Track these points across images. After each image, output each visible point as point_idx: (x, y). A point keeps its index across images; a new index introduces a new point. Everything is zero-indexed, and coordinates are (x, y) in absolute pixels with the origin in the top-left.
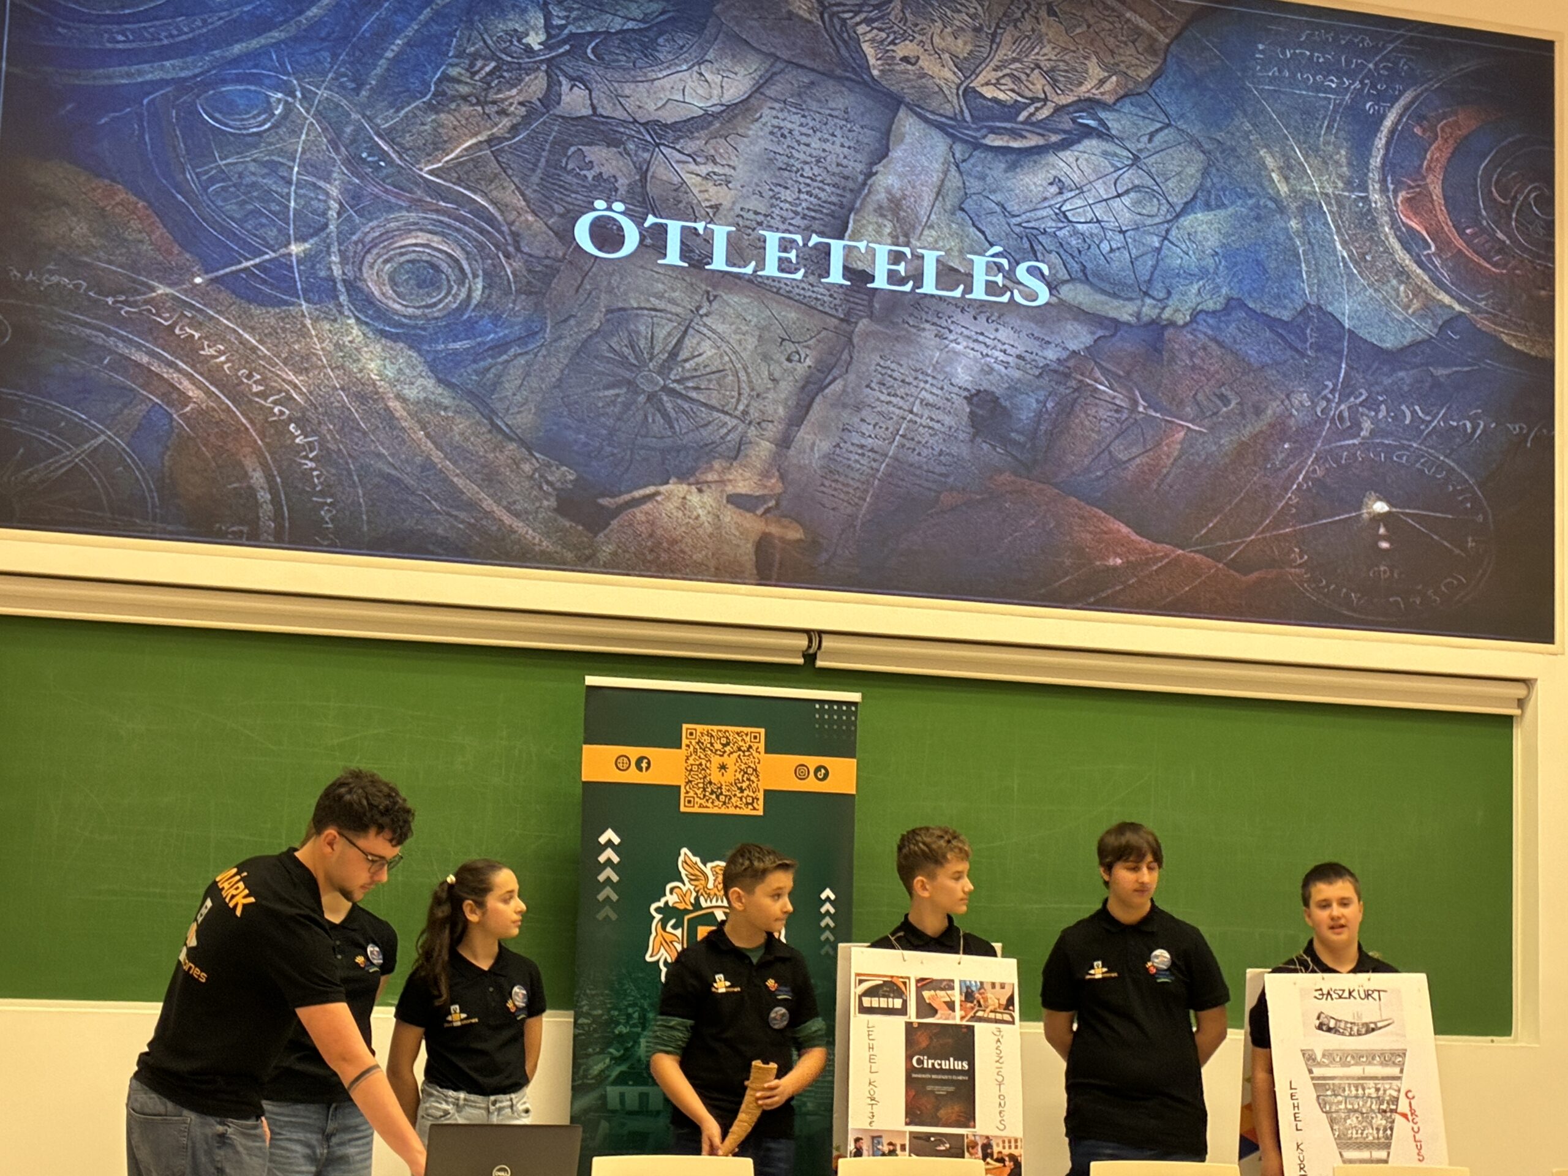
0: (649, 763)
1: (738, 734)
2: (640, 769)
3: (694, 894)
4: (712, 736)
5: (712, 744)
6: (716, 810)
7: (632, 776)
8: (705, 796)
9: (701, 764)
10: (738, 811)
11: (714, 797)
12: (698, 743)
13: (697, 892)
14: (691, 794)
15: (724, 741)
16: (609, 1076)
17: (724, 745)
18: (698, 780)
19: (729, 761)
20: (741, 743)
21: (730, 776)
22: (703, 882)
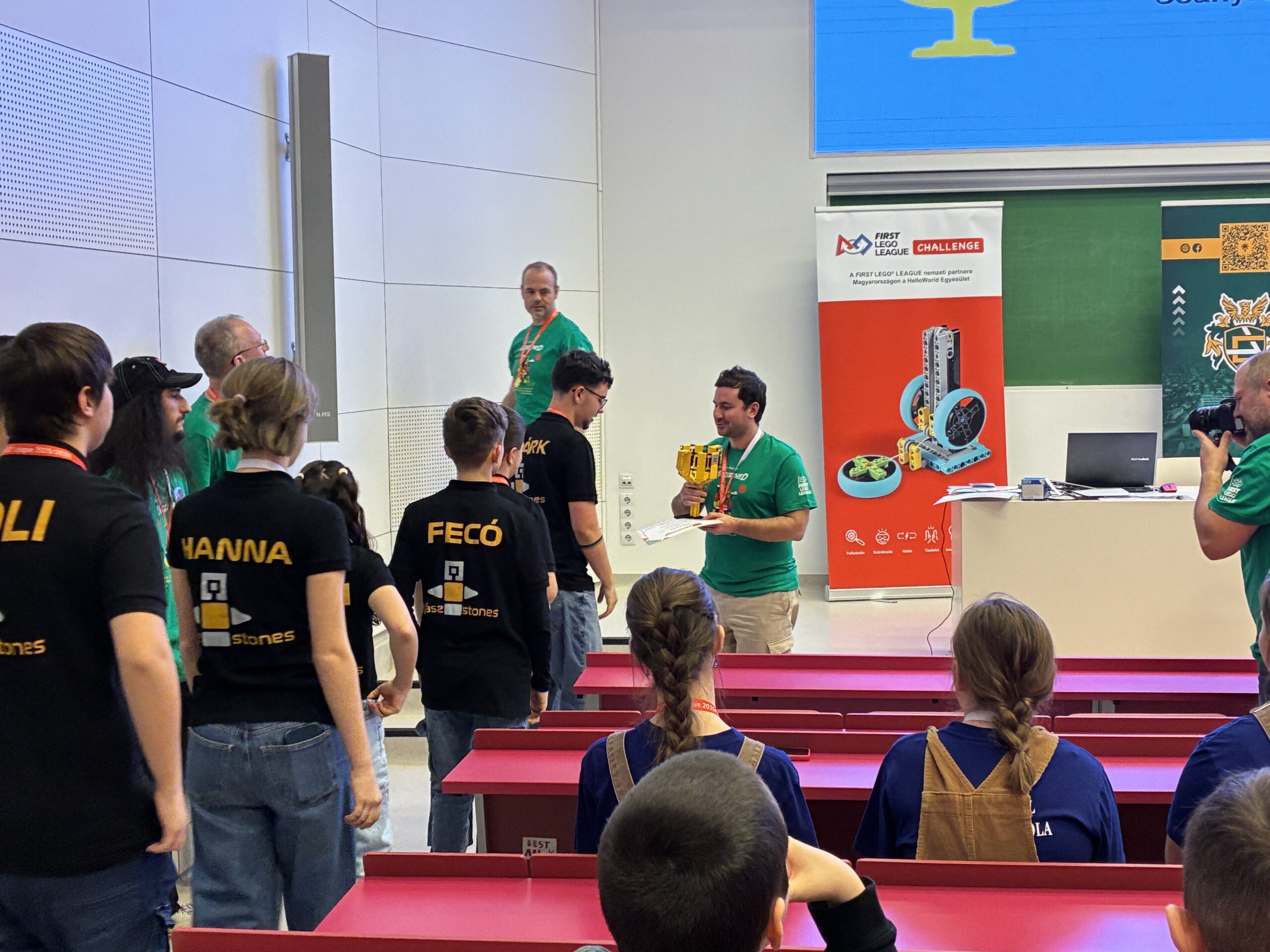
0: (1201, 247)
2: (1195, 251)
3: (1230, 318)
4: (1238, 229)
5: (1238, 234)
6: (1241, 271)
7: (1191, 255)
11: (1240, 263)
12: (1230, 234)
13: (1232, 317)
14: (1227, 263)
15: (1245, 231)
17: (1246, 234)
18: (1230, 254)
19: (1249, 242)
21: (1249, 251)
22: (1235, 312)
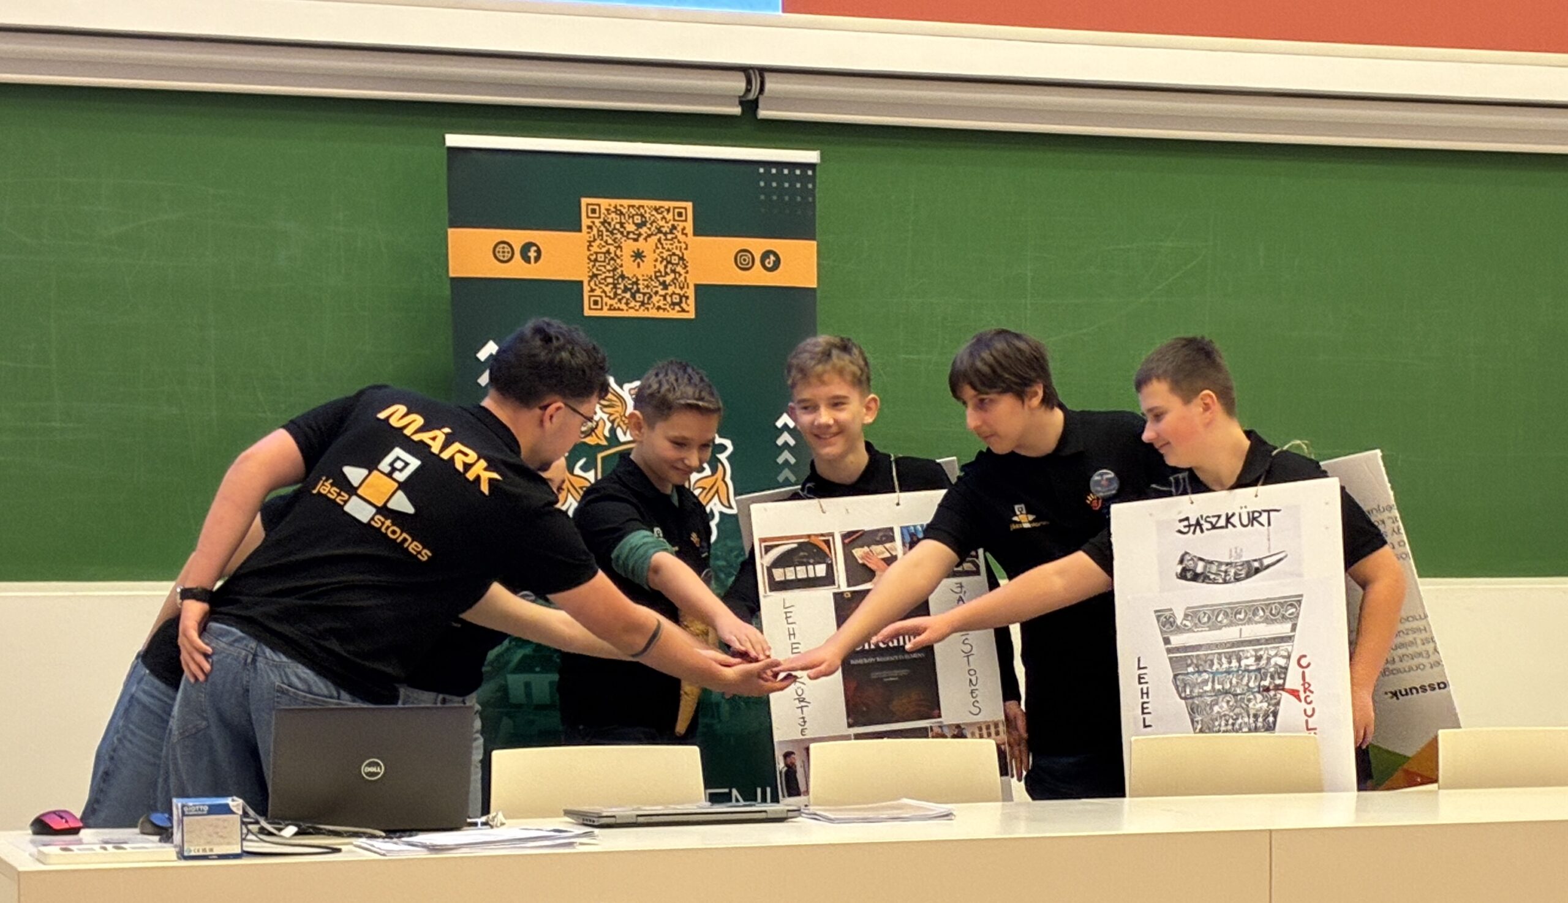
0: (539, 251)
1: (656, 210)
2: (527, 259)
3: (609, 425)
4: (622, 213)
5: (622, 224)
6: (632, 313)
7: (517, 269)
8: (616, 294)
9: (608, 252)
10: (661, 314)
11: (628, 295)
12: (603, 223)
13: (613, 422)
14: (598, 292)
15: (638, 220)
16: (508, 662)
17: (639, 226)
18: (605, 272)
19: (647, 246)
20: (662, 223)
21: (648, 268)
22: (619, 409)
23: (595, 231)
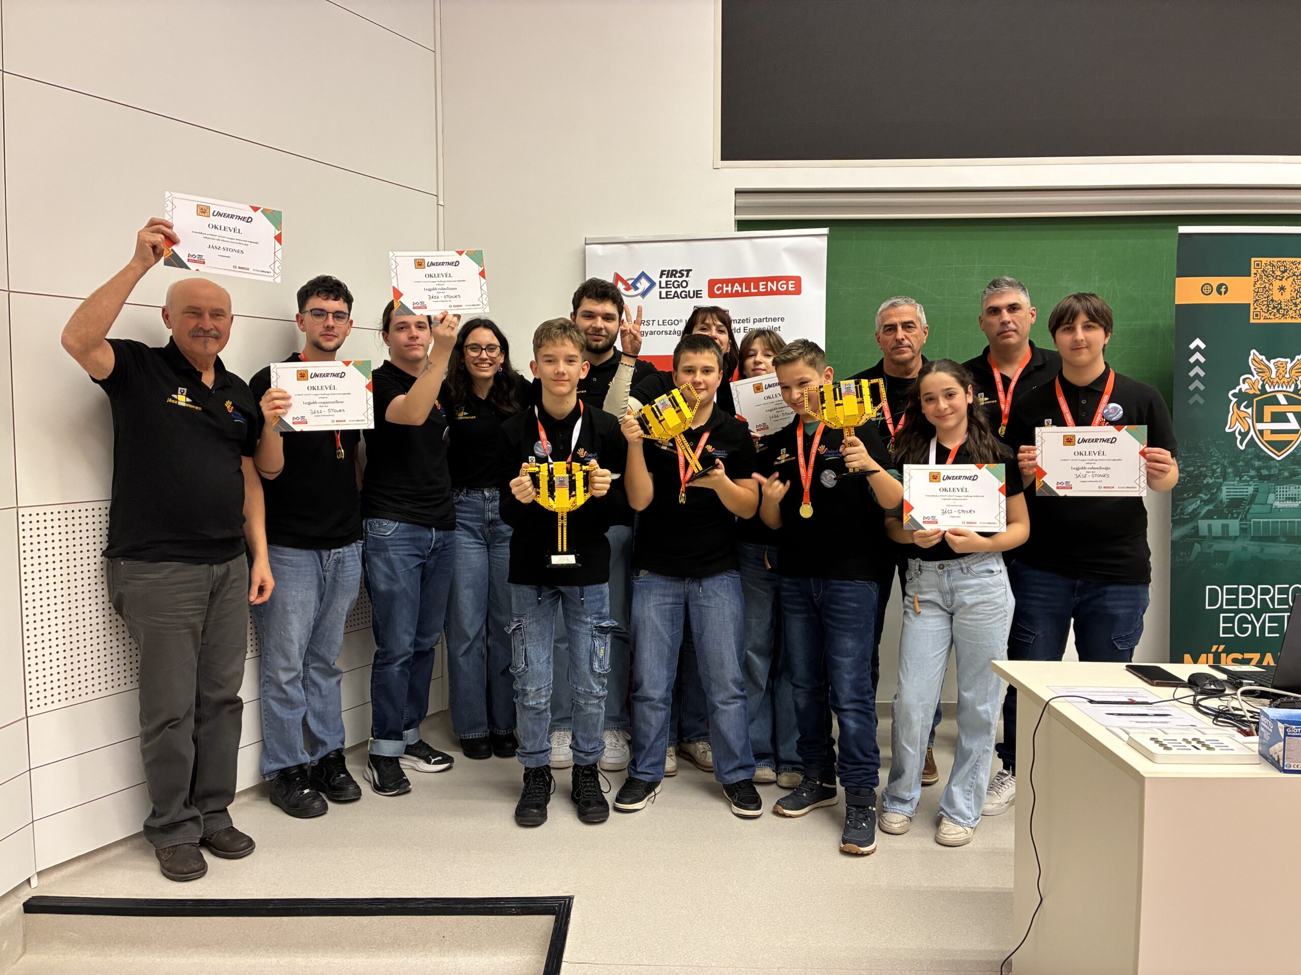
0: (1226, 288)
1: (1292, 263)
2: (1220, 293)
3: (1261, 383)
4: (1273, 265)
5: (1273, 272)
6: (1277, 321)
7: (1215, 299)
8: (1268, 310)
9: (1265, 287)
10: (1294, 321)
11: (1275, 311)
12: (1263, 271)
13: (1263, 381)
14: (1258, 309)
15: (1282, 269)
16: (1199, 513)
17: (1283, 272)
18: (1263, 299)
19: (1287, 283)
20: (1296, 270)
21: (1287, 295)
22: (1268, 374)
23: (1258, 275)
